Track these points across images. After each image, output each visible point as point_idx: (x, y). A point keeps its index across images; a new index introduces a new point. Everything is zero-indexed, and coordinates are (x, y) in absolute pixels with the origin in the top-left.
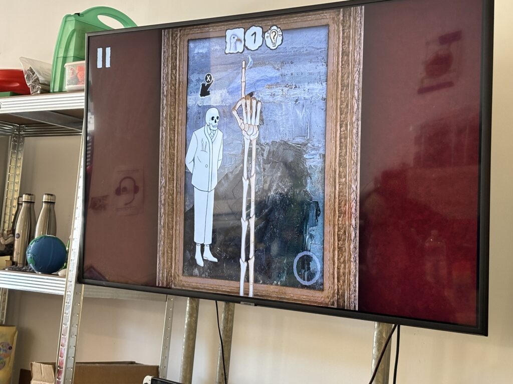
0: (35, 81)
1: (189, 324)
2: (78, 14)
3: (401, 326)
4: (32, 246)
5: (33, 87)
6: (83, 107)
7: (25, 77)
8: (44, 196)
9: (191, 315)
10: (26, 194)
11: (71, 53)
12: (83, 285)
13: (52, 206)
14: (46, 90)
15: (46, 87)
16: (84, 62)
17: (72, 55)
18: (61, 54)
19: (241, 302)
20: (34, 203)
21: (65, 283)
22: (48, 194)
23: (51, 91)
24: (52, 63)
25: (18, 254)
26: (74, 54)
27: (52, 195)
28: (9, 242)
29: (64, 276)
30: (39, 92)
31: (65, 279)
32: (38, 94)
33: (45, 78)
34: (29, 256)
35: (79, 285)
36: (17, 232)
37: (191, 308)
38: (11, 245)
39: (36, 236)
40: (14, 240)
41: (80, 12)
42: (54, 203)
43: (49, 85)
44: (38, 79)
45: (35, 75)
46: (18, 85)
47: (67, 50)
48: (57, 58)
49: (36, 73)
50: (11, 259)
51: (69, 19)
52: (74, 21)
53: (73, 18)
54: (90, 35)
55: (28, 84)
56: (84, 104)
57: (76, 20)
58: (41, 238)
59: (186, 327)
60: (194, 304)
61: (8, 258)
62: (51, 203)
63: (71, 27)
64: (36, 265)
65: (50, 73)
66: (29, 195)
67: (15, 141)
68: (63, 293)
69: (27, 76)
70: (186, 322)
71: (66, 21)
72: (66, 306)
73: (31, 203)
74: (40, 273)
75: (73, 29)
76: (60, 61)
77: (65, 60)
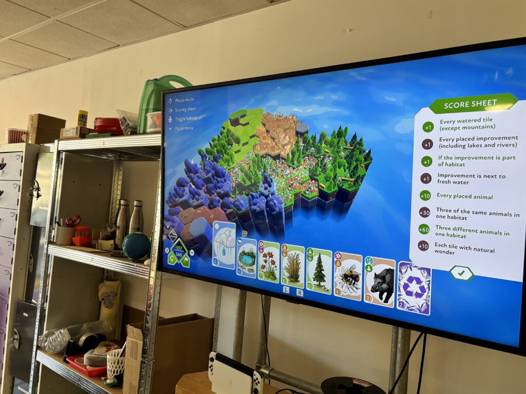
0: (127, 126)
2: (156, 79)
4: (126, 241)
5: (126, 130)
6: (160, 145)
7: (120, 123)
8: (135, 202)
10: (123, 200)
11: (151, 106)
12: (163, 272)
14: (134, 132)
15: (134, 130)
16: (160, 112)
18: (144, 107)
21: (149, 270)
22: (138, 201)
23: (138, 133)
24: (138, 114)
26: (153, 107)
27: (140, 201)
29: (148, 266)
30: (129, 133)
31: (149, 268)
32: (128, 135)
33: (133, 123)
34: (124, 248)
35: (160, 273)
36: (118, 225)
38: (114, 232)
39: (130, 233)
40: (116, 230)
41: (158, 78)
42: (142, 206)
43: (136, 129)
44: (128, 124)
45: (127, 122)
46: (115, 128)
47: (148, 104)
48: (141, 110)
49: (127, 120)
51: (149, 82)
52: (153, 84)
53: (153, 82)
54: (164, 92)
55: (122, 128)
56: (161, 142)
58: (132, 235)
62: (139, 207)
63: (151, 88)
64: (128, 254)
65: (137, 120)
66: (125, 200)
67: (117, 164)
69: (122, 122)
71: (147, 84)
72: (150, 287)
73: (126, 206)
75: (153, 89)
76: (144, 112)
77: (147, 111)
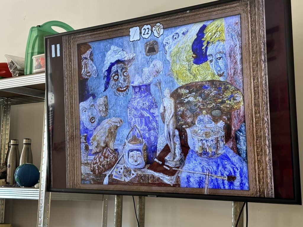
0: (15, 69)
1: (117, 213)
2: (39, 26)
3: (248, 203)
4: (18, 171)
5: (14, 72)
6: (45, 82)
7: (9, 66)
8: (24, 140)
9: (118, 207)
10: (13, 140)
11: (36, 50)
12: (50, 192)
13: (29, 146)
14: (22, 73)
15: (22, 72)
16: (44, 54)
17: (37, 51)
18: (30, 51)
19: (148, 195)
20: (18, 145)
21: (39, 192)
22: (26, 139)
23: (25, 74)
24: (24, 57)
25: (9, 177)
26: (38, 50)
27: (29, 139)
28: (4, 170)
29: (38, 188)
30: (17, 75)
31: (39, 190)
32: (17, 77)
33: (20, 66)
34: (16, 177)
35: (47, 193)
36: (8, 164)
37: (118, 202)
38: (5, 172)
39: (20, 164)
40: (7, 169)
41: (41, 24)
42: (30, 144)
43: (23, 71)
44: (16, 67)
45: (15, 65)
46: (4, 72)
47: (33, 48)
48: (27, 53)
49: (15, 64)
50: (6, 181)
51: (33, 29)
52: (37, 30)
53: (36, 29)
54: (46, 38)
55: (11, 71)
56: (45, 80)
57: (38, 30)
58: (23, 165)
59: (115, 214)
60: (120, 200)
61: (4, 180)
62: (28, 144)
63: (35, 34)
64: (21, 183)
65: (24, 63)
66: (15, 140)
67: (5, 108)
68: (38, 198)
69: (10, 66)
70: (115, 211)
71: (32, 31)
72: (40, 206)
73: (16, 145)
74: (23, 187)
75: (37, 35)
76: (30, 55)
77: (32, 54)
